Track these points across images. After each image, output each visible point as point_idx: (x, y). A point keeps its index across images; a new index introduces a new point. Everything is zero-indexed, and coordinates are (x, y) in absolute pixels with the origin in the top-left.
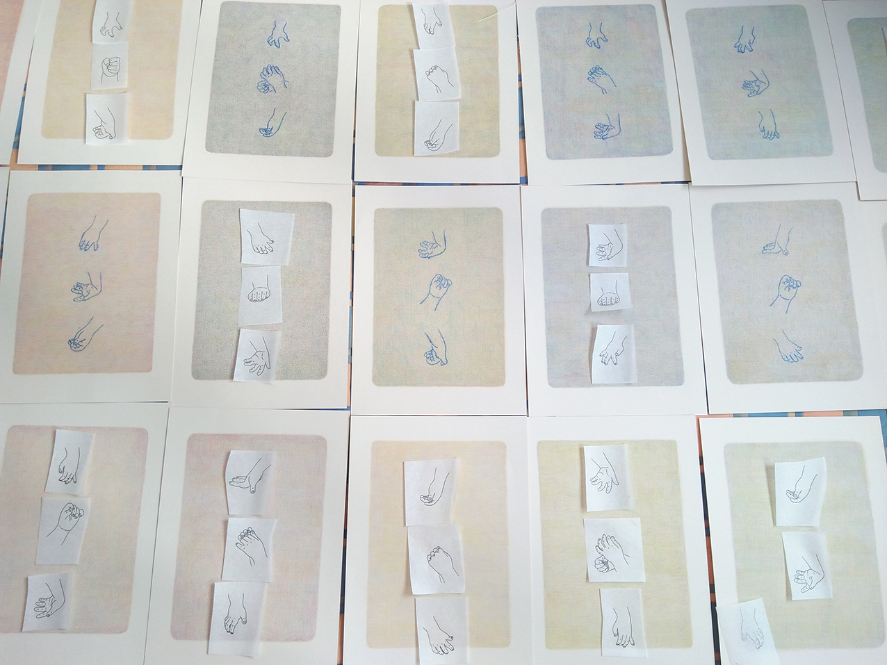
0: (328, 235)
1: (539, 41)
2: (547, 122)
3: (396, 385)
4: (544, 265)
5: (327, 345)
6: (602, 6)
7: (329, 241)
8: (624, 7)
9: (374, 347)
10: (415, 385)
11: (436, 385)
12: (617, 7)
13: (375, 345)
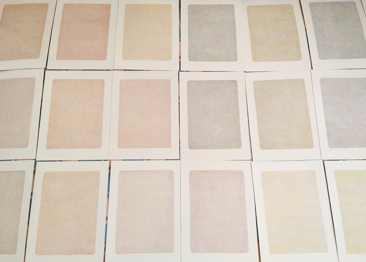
0: (236, 93)
1: (311, 15)
2: (318, 46)
3: (270, 149)
4: (323, 100)
5: (240, 135)
6: (334, 2)
7: (237, 95)
8: (343, 2)
9: (259, 135)
10: (277, 149)
11: (286, 149)
12: (340, 2)
13: (259, 134)
